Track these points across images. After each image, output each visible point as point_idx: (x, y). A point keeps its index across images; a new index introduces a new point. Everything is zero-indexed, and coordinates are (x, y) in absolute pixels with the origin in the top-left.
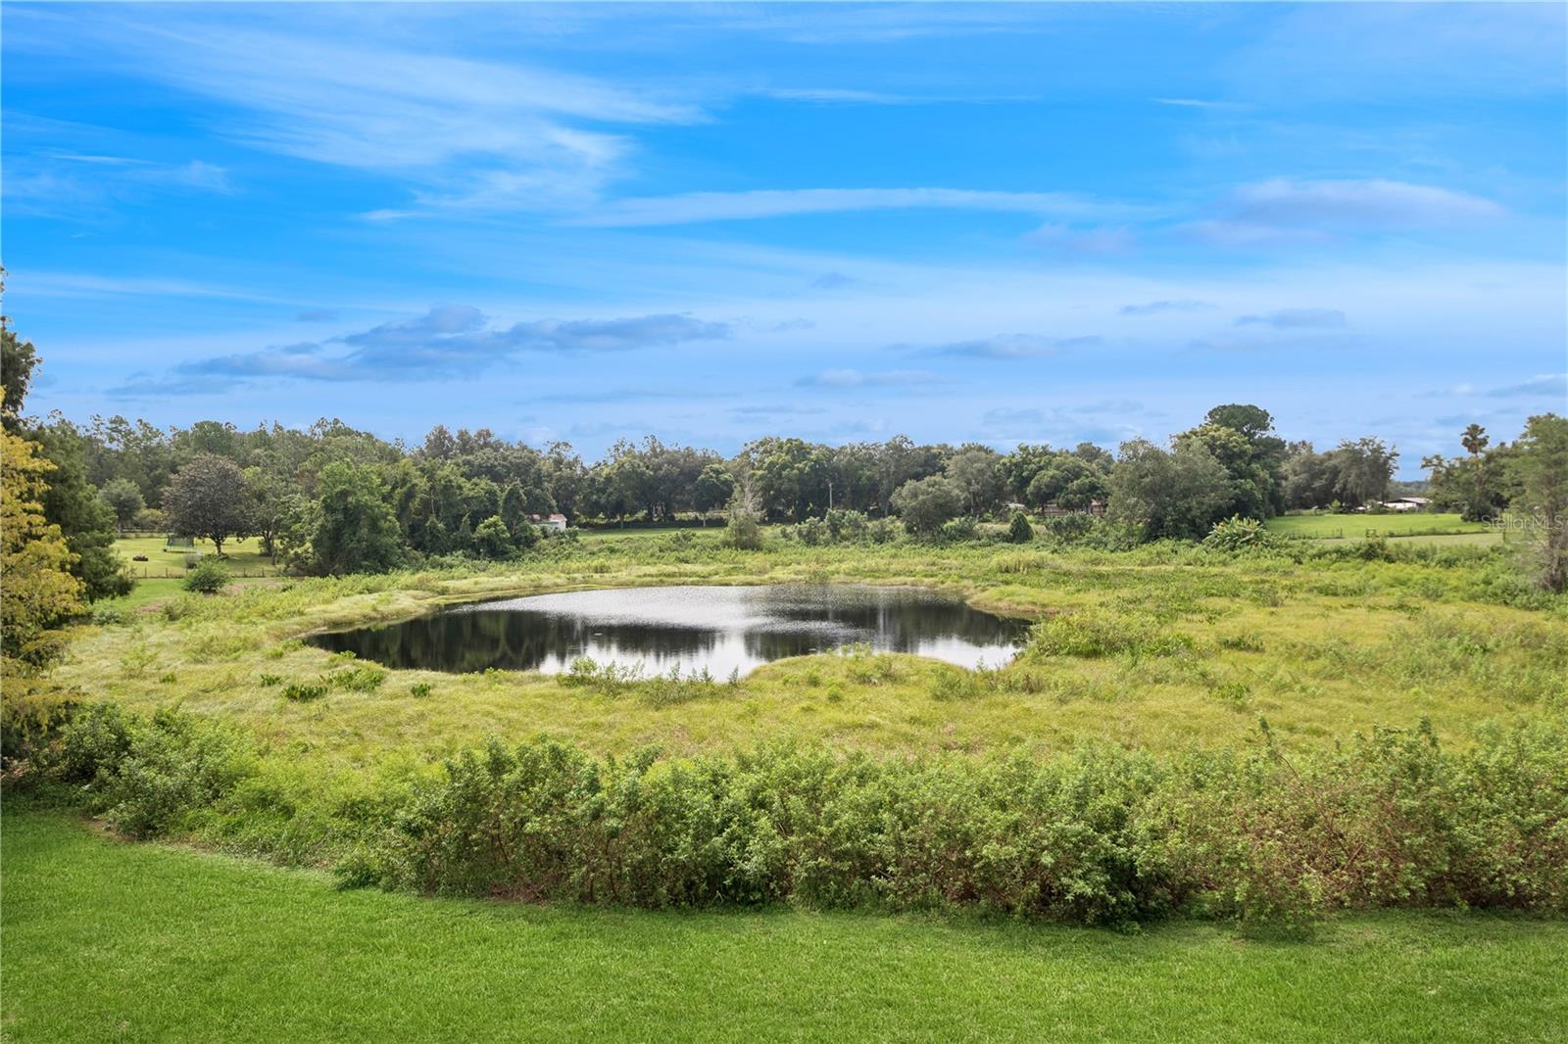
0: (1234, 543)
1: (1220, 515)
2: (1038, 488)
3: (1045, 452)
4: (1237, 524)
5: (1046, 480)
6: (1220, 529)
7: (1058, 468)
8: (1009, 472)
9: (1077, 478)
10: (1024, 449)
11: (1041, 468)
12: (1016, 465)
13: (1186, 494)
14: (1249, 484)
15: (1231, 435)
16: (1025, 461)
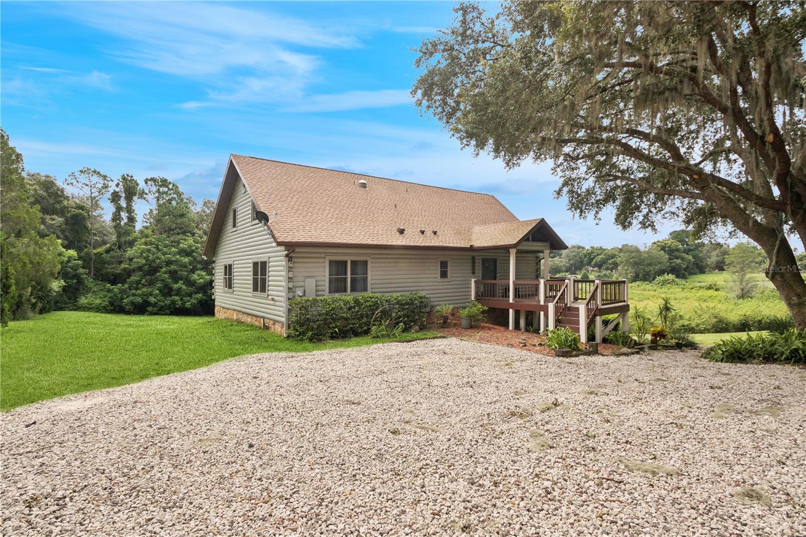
0: (664, 283)
1: (662, 272)
2: (596, 262)
3: (601, 248)
4: (666, 277)
5: (599, 259)
6: (659, 279)
7: (605, 255)
8: (585, 256)
9: (612, 258)
10: (592, 248)
11: (598, 255)
12: (588, 253)
13: (650, 265)
14: (679, 261)
15: (673, 242)
16: (592, 252)
